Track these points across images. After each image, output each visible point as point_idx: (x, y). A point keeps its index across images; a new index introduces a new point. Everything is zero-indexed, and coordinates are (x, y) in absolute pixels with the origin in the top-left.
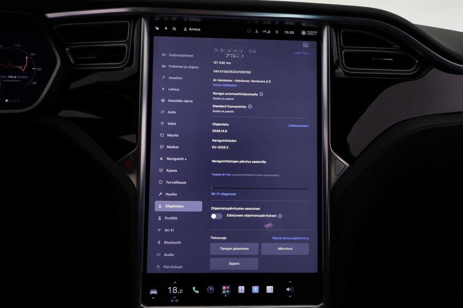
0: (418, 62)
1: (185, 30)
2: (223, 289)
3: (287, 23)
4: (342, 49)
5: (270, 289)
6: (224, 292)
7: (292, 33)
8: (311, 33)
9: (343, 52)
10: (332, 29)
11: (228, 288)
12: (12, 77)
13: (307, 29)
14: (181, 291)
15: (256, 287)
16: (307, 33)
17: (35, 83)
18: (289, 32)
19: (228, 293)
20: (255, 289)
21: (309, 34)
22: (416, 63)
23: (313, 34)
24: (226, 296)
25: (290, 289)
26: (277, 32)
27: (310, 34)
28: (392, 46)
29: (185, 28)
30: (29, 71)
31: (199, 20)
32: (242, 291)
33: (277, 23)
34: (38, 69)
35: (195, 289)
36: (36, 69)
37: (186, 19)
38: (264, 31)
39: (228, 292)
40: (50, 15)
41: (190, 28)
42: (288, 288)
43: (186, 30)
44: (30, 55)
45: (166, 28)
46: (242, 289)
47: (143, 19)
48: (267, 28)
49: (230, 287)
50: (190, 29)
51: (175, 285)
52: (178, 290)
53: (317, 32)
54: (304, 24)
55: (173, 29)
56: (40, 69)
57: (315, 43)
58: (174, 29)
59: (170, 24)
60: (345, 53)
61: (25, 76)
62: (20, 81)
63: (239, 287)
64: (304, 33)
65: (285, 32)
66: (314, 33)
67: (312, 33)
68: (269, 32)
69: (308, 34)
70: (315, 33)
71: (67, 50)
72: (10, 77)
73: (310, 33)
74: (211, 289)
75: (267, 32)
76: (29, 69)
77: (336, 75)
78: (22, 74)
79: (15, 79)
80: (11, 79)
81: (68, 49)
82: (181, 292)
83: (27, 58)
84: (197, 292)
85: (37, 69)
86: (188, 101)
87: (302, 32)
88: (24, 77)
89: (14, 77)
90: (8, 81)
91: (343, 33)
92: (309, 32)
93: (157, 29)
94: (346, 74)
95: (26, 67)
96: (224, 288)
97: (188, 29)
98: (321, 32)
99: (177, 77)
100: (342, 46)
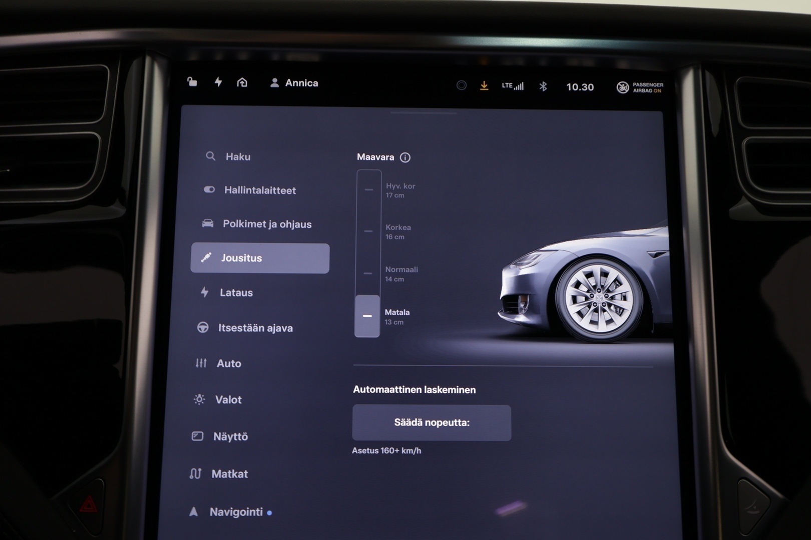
1: (275, 85)
3: (573, 62)
4: (741, 133)
7: (588, 87)
8: (646, 88)
9: (745, 142)
10: (709, 77)
13: (631, 77)
16: (632, 88)
18: (580, 87)
21: (639, 90)
23: (650, 91)
26: (543, 86)
27: (643, 91)
29: (275, 80)
31: (315, 58)
33: (543, 64)
37: (276, 57)
38: (505, 85)
41: (289, 80)
43: (277, 86)
45: (218, 82)
47: (148, 59)
48: (515, 75)
50: (289, 83)
53: (662, 85)
54: (623, 65)
55: (240, 84)
57: (657, 117)
58: (243, 82)
59: (231, 71)
60: (748, 145)
64: (623, 88)
65: (569, 85)
66: (653, 88)
67: (649, 88)
68: (521, 87)
69: (635, 90)
70: (657, 88)
73: (642, 88)
75: (514, 86)
87: (619, 84)
91: (742, 86)
92: (638, 85)
93: (193, 83)
97: (282, 82)
98: (676, 85)
99: (248, 256)
100: (741, 126)
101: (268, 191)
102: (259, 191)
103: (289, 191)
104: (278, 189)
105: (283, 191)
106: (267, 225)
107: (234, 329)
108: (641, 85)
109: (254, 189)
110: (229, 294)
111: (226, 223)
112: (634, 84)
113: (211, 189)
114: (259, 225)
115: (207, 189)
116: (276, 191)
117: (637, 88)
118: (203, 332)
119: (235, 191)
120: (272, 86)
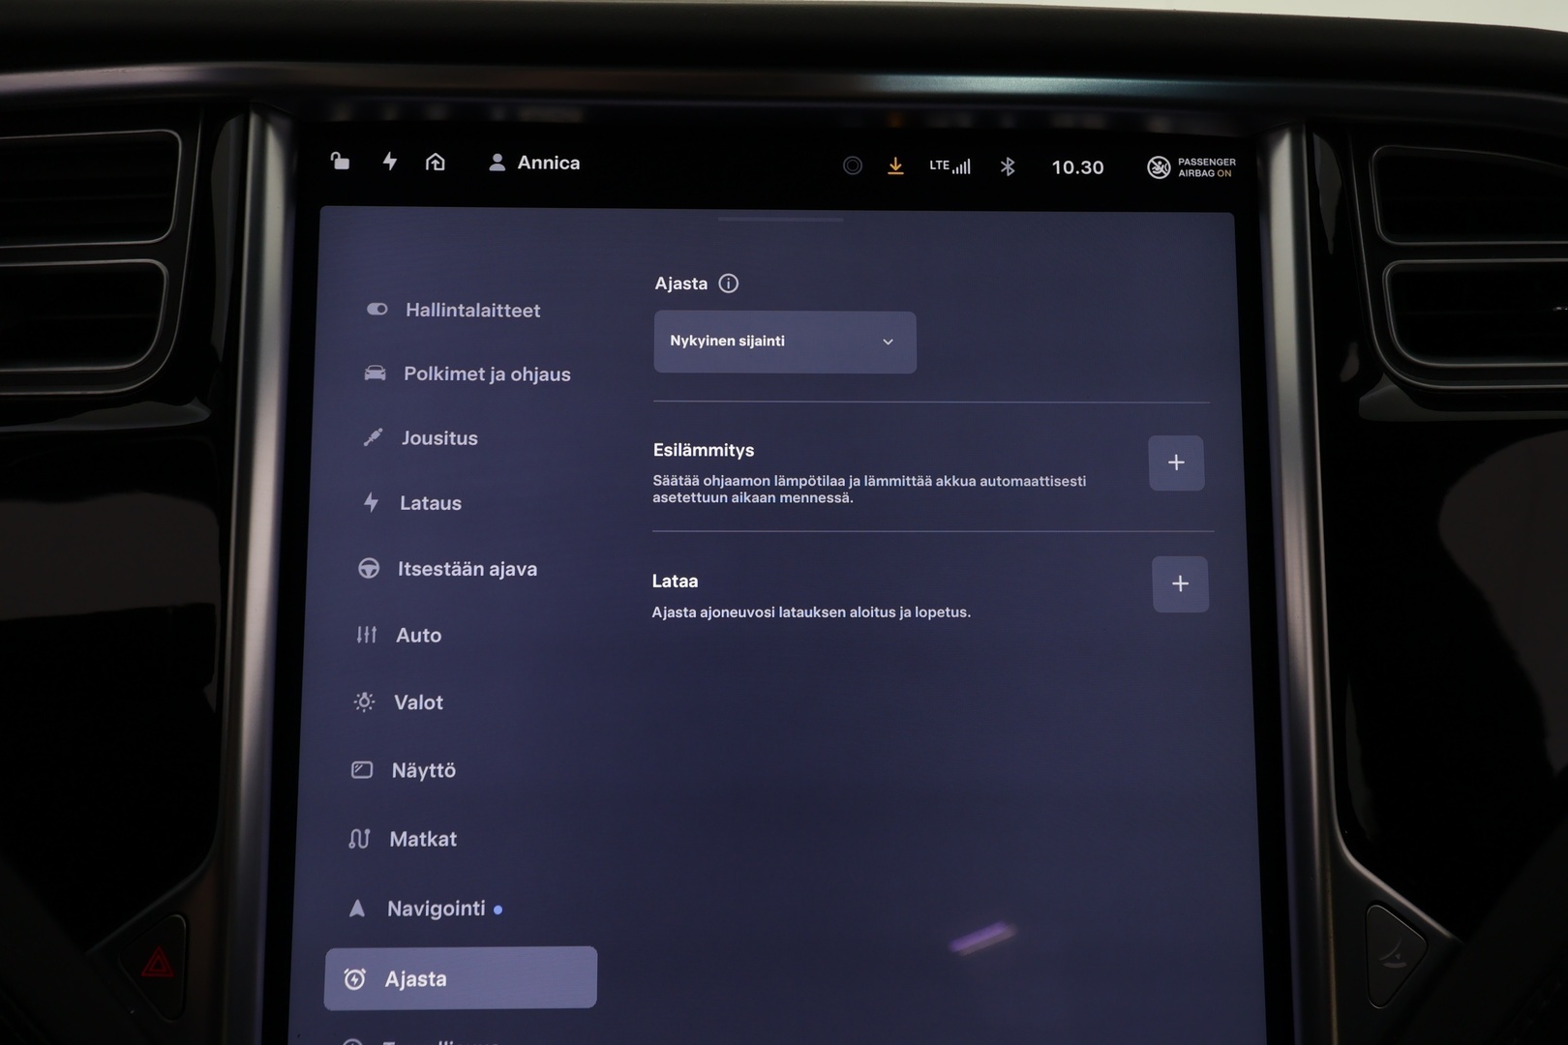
1: (497, 167)
3: (1065, 121)
4: (1381, 253)
7: (1094, 168)
8: (1202, 168)
9: (1389, 270)
10: (1321, 145)
13: (1174, 147)
16: (1176, 168)
18: (1078, 167)
21: (1190, 173)
23: (1210, 174)
26: (1008, 167)
27: (1198, 173)
29: (497, 157)
31: (574, 116)
33: (1008, 122)
37: (498, 115)
38: (935, 165)
41: (524, 157)
45: (390, 161)
47: (255, 118)
48: (955, 148)
50: (524, 162)
53: (1233, 162)
54: (1159, 125)
55: (431, 166)
57: (1220, 226)
58: (436, 162)
60: (1395, 277)
64: (1159, 168)
65: (1057, 163)
66: (1216, 168)
67: (1207, 168)
68: (965, 168)
69: (1182, 173)
70: (1223, 168)
73: (1195, 168)
75: (953, 166)
86: (511, 571)
87: (1152, 160)
91: (1382, 164)
93: (342, 164)
97: (510, 161)
98: (1259, 163)
99: (452, 435)
100: (1380, 239)
108: (1194, 162)
110: (417, 505)
112: (1181, 161)
117: (1186, 168)
118: (369, 576)
120: (493, 168)
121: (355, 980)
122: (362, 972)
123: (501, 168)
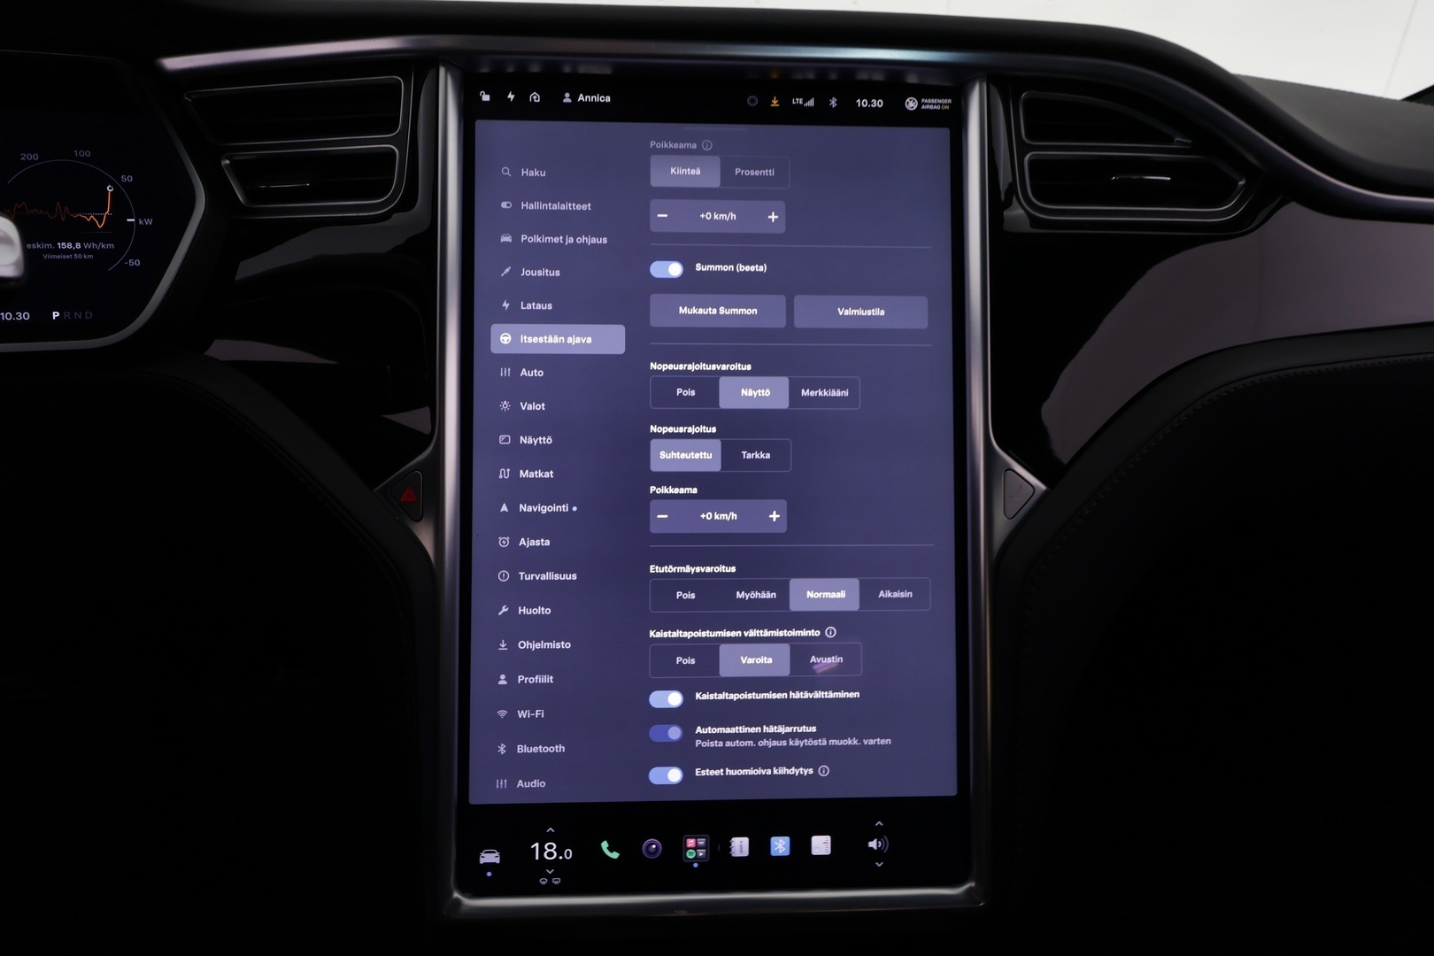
0: (1244, 186)
1: (567, 100)
2: (689, 846)
3: (863, 76)
4: (1024, 149)
5: (821, 845)
6: (690, 855)
7: (878, 103)
8: (934, 104)
9: (1027, 157)
10: (994, 91)
11: (702, 842)
12: (70, 246)
13: (921, 92)
14: (568, 854)
15: (781, 841)
16: (920, 104)
17: (136, 263)
18: (870, 103)
19: (701, 858)
20: (780, 846)
21: (928, 107)
22: (1239, 188)
23: (938, 107)
24: (696, 865)
25: (878, 844)
26: (833, 102)
27: (931, 107)
28: (1170, 140)
29: (567, 95)
30: (116, 229)
31: (607, 71)
32: (741, 852)
33: (833, 77)
34: (144, 222)
35: (609, 848)
36: (137, 221)
37: (567, 69)
38: (795, 101)
39: (701, 854)
40: (173, 63)
41: (581, 95)
42: (872, 840)
44: (119, 180)
45: (511, 96)
46: (741, 846)
47: (442, 71)
48: (806, 90)
49: (706, 842)
50: (581, 98)
51: (550, 838)
52: (560, 852)
53: (950, 101)
54: (912, 79)
55: (533, 99)
56: (149, 222)
57: (943, 134)
58: (535, 97)
59: (523, 83)
60: (1031, 162)
61: (105, 243)
62: (91, 256)
63: (733, 839)
64: (911, 104)
65: (859, 101)
66: (941, 104)
67: (937, 105)
68: (811, 103)
69: (923, 107)
70: (945, 104)
71: (227, 165)
72: (63, 245)
73: (930, 104)
74: (654, 846)
75: (805, 102)
76: (116, 221)
77: (1006, 227)
78: (98, 237)
79: (77, 251)
80: (67, 251)
81: (228, 162)
82: (568, 856)
83: (110, 189)
84: (615, 855)
85: (141, 222)
87: (908, 100)
88: (103, 246)
89: (74, 245)
90: (59, 257)
91: (1026, 102)
92: (926, 101)
93: (486, 98)
94: (1035, 222)
95: (107, 216)
96: (691, 842)
97: (574, 97)
98: (962, 102)
99: (547, 271)
100: (1024, 142)
101: (563, 207)
102: (555, 207)
103: (584, 207)
104: (574, 205)
105: (579, 207)
106: (564, 240)
107: (535, 340)
108: (930, 101)
109: (550, 204)
110: (529, 306)
111: (524, 238)
112: (923, 100)
113: (508, 205)
114: (556, 240)
115: (504, 205)
116: (572, 207)
117: (926, 104)
118: (506, 343)
119: (532, 207)
120: (565, 101)
121: (504, 542)
122: (508, 539)
123: (570, 101)
